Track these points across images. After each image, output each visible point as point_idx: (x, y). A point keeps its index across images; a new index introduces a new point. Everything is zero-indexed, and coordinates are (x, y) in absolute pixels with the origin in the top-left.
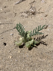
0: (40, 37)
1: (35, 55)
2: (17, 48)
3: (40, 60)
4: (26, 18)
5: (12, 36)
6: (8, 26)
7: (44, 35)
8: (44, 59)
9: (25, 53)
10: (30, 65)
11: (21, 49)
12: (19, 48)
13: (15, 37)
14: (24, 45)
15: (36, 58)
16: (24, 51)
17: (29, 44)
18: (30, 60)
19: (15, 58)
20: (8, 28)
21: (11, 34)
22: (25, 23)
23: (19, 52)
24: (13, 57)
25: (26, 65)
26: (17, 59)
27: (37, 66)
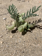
0: (36, 21)
1: (28, 41)
2: (10, 33)
3: (34, 45)
4: (23, 2)
5: (5, 20)
6: (2, 11)
7: (40, 19)
8: (39, 45)
9: (17, 38)
10: (22, 51)
11: (14, 34)
12: (11, 33)
13: (8, 21)
14: (17, 29)
15: (30, 44)
16: (16, 36)
17: (21, 28)
18: (22, 46)
19: (6, 44)
20: (2, 12)
21: (4, 18)
22: (21, 7)
23: (11, 37)
24: (4, 42)
25: (17, 51)
26: (9, 44)
27: (30, 53)
